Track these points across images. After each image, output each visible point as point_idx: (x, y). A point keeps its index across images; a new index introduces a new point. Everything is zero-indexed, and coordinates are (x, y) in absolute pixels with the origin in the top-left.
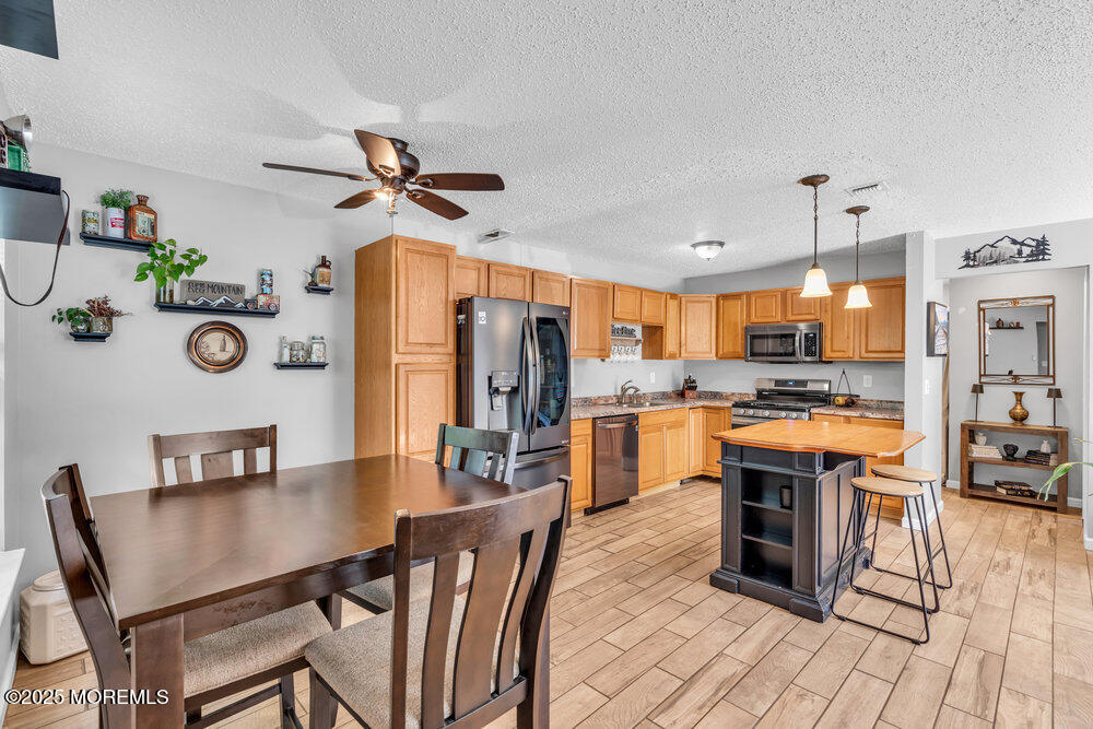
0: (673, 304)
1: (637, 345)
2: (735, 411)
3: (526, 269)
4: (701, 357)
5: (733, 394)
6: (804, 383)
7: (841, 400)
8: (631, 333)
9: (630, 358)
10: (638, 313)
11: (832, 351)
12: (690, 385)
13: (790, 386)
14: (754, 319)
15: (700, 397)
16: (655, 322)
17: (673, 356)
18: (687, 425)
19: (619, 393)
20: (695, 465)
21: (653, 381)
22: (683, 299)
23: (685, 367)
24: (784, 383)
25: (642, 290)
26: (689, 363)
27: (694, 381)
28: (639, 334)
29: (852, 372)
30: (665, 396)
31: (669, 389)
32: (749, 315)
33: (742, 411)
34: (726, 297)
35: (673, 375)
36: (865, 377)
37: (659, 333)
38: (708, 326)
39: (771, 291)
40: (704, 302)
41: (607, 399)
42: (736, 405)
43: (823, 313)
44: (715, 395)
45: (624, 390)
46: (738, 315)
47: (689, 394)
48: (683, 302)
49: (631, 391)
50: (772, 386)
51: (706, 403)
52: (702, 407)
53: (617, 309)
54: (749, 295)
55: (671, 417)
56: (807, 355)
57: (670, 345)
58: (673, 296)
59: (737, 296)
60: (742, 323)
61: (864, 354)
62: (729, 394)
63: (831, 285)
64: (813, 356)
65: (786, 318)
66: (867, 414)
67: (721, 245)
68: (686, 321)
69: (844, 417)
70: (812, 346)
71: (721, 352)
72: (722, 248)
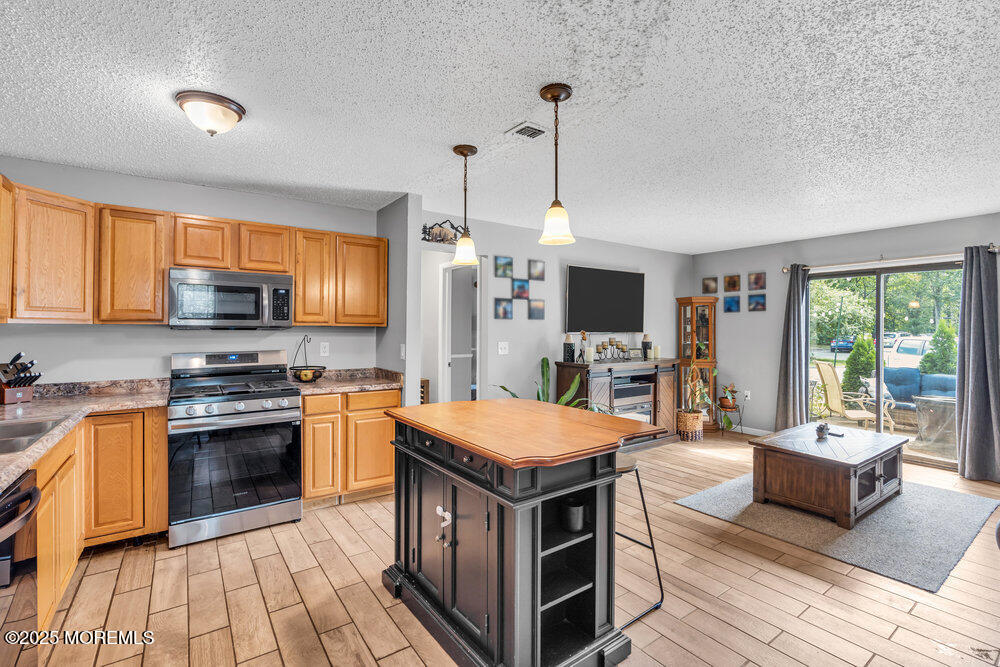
0: (5, 199)
4: (63, 318)
5: (114, 384)
6: (253, 356)
7: (307, 375)
11: (305, 313)
12: (19, 375)
13: (233, 362)
14: (182, 259)
22: (21, 194)
24: (222, 357)
27: (29, 368)
34: (120, 213)
36: (322, 344)
40: (73, 210)
43: (293, 264)
44: (70, 391)
47: (16, 395)
48: (22, 201)
54: (172, 218)
56: (276, 318)
58: (6, 182)
59: (146, 216)
61: (341, 318)
62: (103, 384)
63: (304, 231)
64: (283, 319)
65: (239, 262)
66: (367, 387)
67: (241, 112)
68: (29, 242)
69: (342, 394)
70: (283, 305)
71: (106, 311)
72: (240, 118)
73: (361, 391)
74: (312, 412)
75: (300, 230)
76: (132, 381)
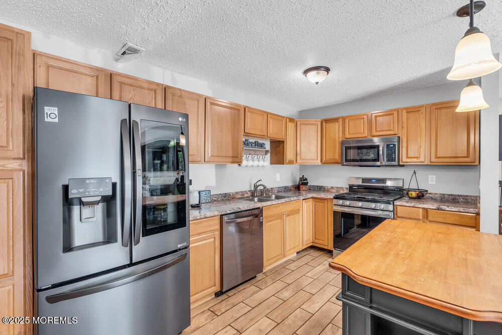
0: (291, 126)
1: (266, 154)
2: (335, 201)
3: (158, 84)
4: (311, 163)
5: (332, 188)
6: (383, 181)
7: (414, 194)
8: (262, 145)
9: (261, 163)
10: (265, 129)
11: (407, 157)
12: (303, 182)
13: (373, 183)
14: (347, 136)
15: (310, 190)
16: (278, 137)
17: (291, 162)
18: (301, 211)
19: (253, 189)
20: (307, 239)
21: (278, 179)
22: (298, 122)
23: (301, 169)
24: (369, 180)
25: (268, 114)
26: (303, 167)
27: (306, 179)
28: (268, 146)
29: (420, 173)
30: (286, 189)
31: (289, 184)
32: (344, 133)
33: (341, 202)
34: (327, 121)
35: (292, 175)
36: (430, 176)
37: (281, 146)
38: (315, 143)
39: (359, 115)
40: (313, 124)
41: (243, 193)
42: (336, 198)
43: (400, 129)
44: (320, 189)
45: (256, 187)
46: (336, 133)
47: (303, 188)
48: (298, 125)
49: (262, 188)
50: (360, 183)
51: (315, 195)
52: (312, 198)
53: (248, 126)
54: (344, 119)
55: (290, 207)
56: (388, 161)
57: (289, 154)
58: (291, 120)
59: (335, 120)
60: (339, 138)
61: (433, 159)
62: (329, 188)
63: (406, 108)
64: (392, 161)
65: (371, 133)
66: (443, 207)
67: (327, 70)
68: (300, 138)
69: (423, 209)
70: (392, 154)
71: (324, 159)
72: (328, 73)
73: (438, 209)
74: (401, 215)
75: (403, 109)
76: (338, 188)
